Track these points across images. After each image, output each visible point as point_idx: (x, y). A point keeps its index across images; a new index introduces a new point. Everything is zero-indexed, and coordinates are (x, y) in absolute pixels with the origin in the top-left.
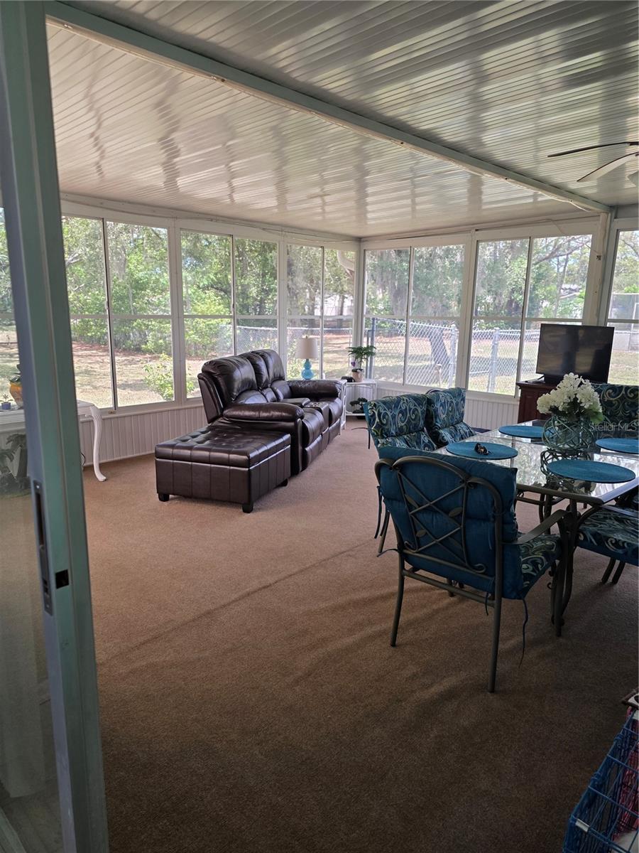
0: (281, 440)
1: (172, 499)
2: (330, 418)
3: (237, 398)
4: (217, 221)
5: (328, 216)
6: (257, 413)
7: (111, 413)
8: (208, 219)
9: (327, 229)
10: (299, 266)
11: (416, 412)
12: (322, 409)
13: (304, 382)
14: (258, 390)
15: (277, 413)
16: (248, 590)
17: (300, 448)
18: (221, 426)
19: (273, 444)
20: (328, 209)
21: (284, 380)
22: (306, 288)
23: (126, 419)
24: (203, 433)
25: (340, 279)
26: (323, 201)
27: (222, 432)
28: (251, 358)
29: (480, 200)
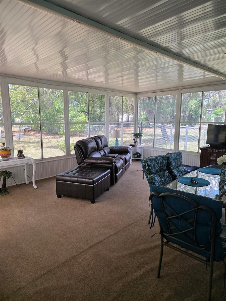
0: (106, 172)
1: (63, 197)
2: (126, 161)
3: (89, 155)
4: (82, 87)
5: (124, 85)
6: (97, 161)
7: (41, 161)
8: (79, 87)
9: (123, 90)
10: (113, 103)
11: (163, 163)
12: (123, 158)
13: (116, 147)
14: (98, 151)
15: (105, 161)
16: (92, 244)
17: (114, 174)
18: (83, 166)
19: (103, 174)
20: (124, 82)
21: (108, 146)
22: (116, 111)
23: (47, 163)
24: (76, 169)
25: (128, 108)
26: (122, 78)
27: (83, 169)
28: (95, 139)
29: (183, 77)
